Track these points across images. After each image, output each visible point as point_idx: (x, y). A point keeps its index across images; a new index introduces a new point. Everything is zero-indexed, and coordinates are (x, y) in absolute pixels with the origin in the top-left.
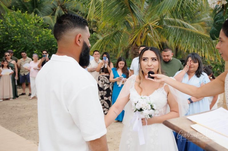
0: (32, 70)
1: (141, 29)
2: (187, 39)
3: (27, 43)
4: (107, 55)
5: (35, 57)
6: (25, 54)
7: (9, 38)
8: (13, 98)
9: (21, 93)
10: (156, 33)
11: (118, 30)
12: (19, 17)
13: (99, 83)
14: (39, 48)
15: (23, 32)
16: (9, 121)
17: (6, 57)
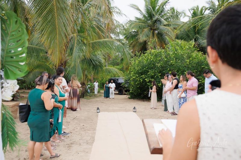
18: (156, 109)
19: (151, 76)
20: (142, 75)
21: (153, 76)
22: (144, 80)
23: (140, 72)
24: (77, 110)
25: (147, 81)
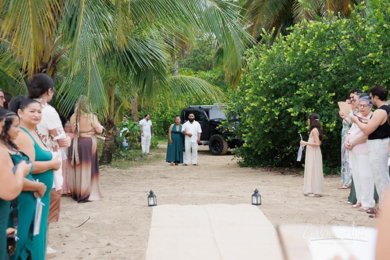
18: (321, 196)
19: (304, 100)
20: (277, 97)
21: (310, 99)
22: (284, 112)
23: (272, 88)
24: (89, 199)
25: (292, 114)
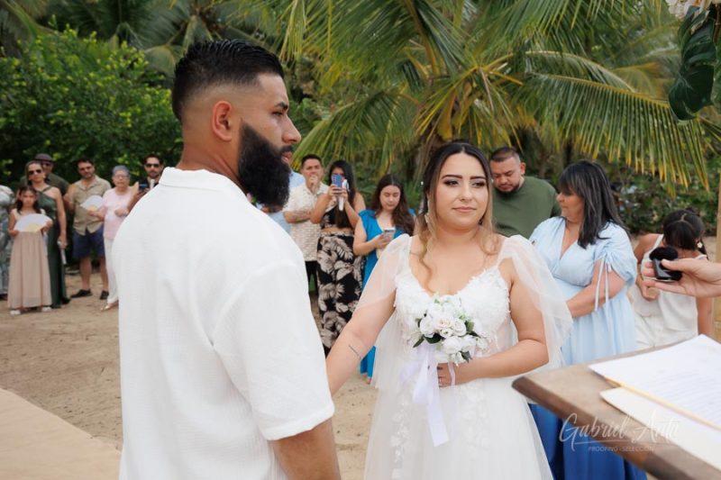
0: (110, 217)
1: (454, 86)
2: (602, 117)
3: (96, 134)
4: (344, 170)
5: (119, 176)
6: (88, 168)
7: (41, 117)
8: (52, 306)
9: (76, 291)
10: (503, 98)
11: (379, 91)
12: (69, 48)
13: (320, 258)
14: (134, 148)
15: (84, 98)
16: (41, 378)
17: (32, 177)
